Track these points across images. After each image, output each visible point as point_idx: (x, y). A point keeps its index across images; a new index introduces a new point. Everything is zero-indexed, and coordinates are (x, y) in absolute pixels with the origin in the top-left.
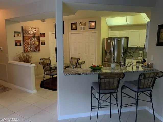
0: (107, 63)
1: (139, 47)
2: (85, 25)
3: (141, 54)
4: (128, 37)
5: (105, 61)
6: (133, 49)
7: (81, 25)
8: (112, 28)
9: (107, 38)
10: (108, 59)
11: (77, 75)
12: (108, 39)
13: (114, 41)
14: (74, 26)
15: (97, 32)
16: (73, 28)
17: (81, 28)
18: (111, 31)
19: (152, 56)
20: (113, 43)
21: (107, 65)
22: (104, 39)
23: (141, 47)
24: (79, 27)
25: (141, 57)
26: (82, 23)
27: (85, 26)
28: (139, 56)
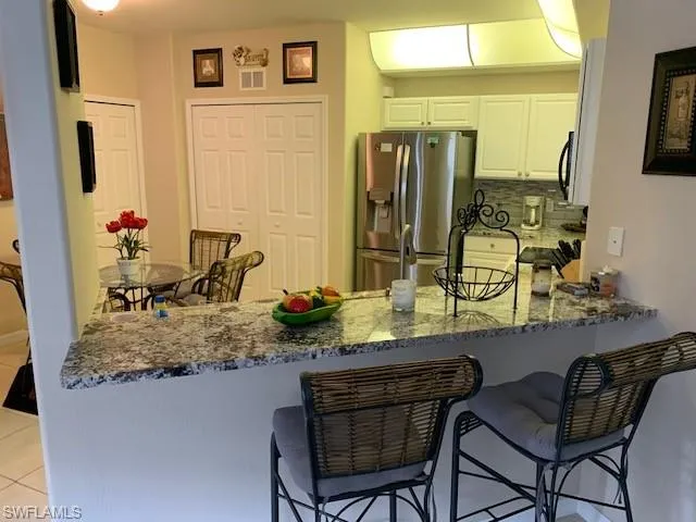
0: (376, 254)
1: (523, 177)
2: (265, 65)
3: (533, 212)
4: (474, 129)
5: (367, 248)
6: (499, 188)
7: (242, 60)
8: (398, 83)
9: (377, 130)
10: (380, 236)
11: (161, 376)
12: (379, 139)
13: (408, 149)
14: (208, 68)
15: (325, 98)
16: (206, 77)
17: (246, 77)
18: (396, 96)
19: (616, 233)
20: (403, 156)
21: (377, 266)
22: (363, 135)
23: (534, 175)
24: (233, 71)
25: (531, 225)
26: (249, 51)
27: (263, 69)
28: (527, 222)
